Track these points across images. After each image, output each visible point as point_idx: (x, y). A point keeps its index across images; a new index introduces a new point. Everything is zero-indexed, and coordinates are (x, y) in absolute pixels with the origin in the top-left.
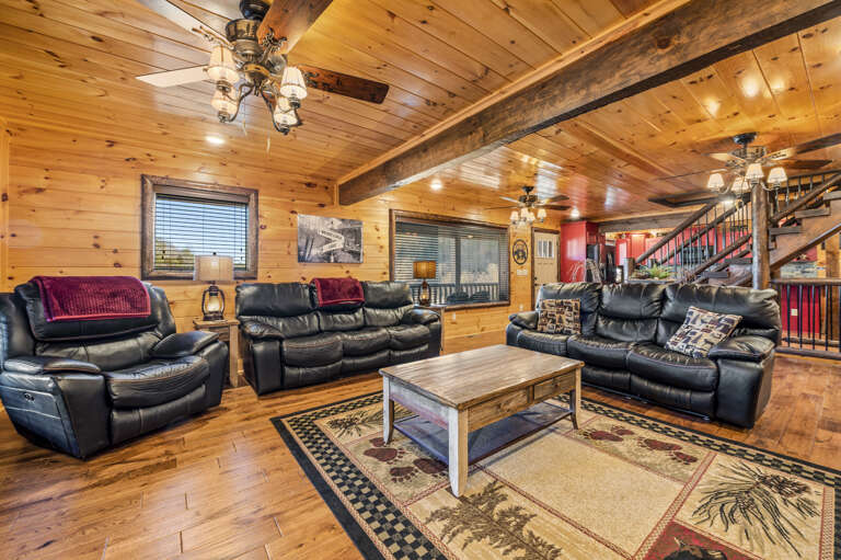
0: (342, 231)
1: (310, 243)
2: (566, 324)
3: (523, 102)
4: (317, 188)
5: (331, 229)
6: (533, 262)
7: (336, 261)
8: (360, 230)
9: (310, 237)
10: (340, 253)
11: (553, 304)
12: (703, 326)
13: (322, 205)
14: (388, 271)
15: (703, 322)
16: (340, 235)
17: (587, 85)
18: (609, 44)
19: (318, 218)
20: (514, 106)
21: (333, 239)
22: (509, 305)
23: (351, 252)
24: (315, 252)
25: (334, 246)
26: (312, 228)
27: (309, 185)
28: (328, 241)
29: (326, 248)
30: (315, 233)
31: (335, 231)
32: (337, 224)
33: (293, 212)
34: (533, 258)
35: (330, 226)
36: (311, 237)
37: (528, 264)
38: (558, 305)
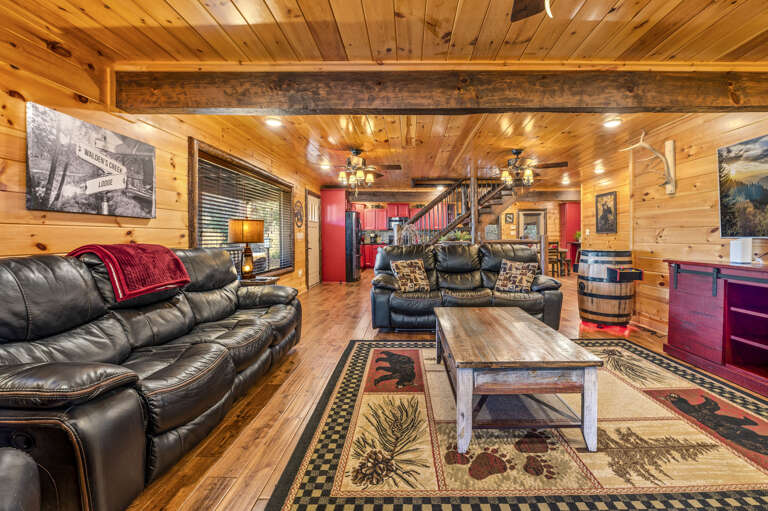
0: (123, 158)
1: (59, 172)
2: (420, 281)
3: (523, 82)
4: (71, 61)
5: (104, 150)
6: (306, 225)
7: (112, 214)
8: (151, 161)
9: (61, 161)
10: (119, 198)
11: (405, 264)
12: (519, 272)
13: (82, 100)
14: (186, 232)
15: (517, 269)
16: (118, 164)
17: (581, 93)
18: (599, 71)
19: (78, 123)
20: (514, 82)
21: (107, 169)
22: (293, 271)
23: (136, 198)
24: (69, 191)
25: (109, 183)
26: (64, 140)
27: (53, 46)
28: (97, 173)
29: (93, 186)
30: (71, 150)
31: (111, 155)
32: (114, 143)
33: (13, 93)
34: (306, 221)
35: (100, 144)
36: (62, 159)
37: (303, 227)
38: (411, 265)
